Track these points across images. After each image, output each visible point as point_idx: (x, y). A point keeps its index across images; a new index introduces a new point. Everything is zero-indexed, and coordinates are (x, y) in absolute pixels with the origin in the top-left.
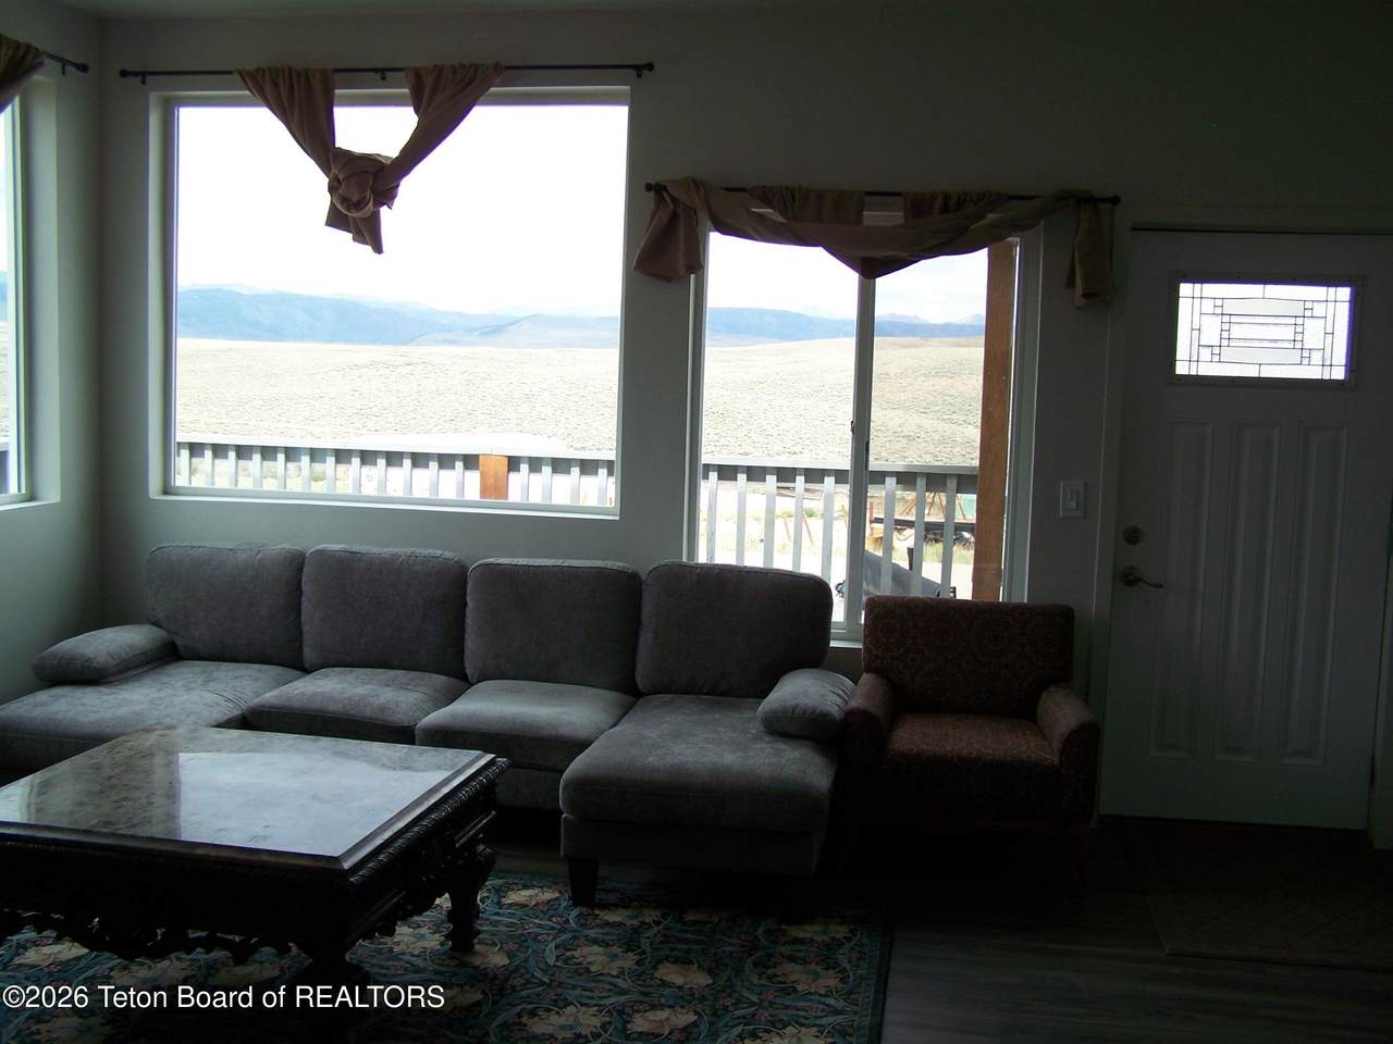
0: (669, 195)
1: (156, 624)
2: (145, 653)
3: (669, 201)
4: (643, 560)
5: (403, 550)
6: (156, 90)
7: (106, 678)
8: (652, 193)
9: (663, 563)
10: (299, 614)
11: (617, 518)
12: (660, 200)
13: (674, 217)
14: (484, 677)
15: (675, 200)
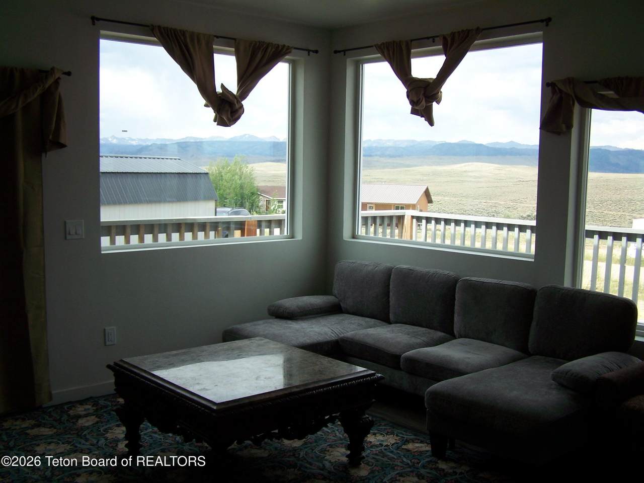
0: (558, 87)
1: (335, 296)
2: (320, 309)
3: (558, 91)
4: (540, 283)
5: (432, 270)
6: (350, 58)
7: (296, 317)
8: (550, 87)
9: (547, 286)
10: (389, 297)
11: (533, 260)
12: (554, 92)
13: (561, 99)
14: (461, 337)
15: (561, 91)
